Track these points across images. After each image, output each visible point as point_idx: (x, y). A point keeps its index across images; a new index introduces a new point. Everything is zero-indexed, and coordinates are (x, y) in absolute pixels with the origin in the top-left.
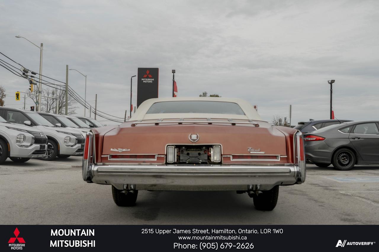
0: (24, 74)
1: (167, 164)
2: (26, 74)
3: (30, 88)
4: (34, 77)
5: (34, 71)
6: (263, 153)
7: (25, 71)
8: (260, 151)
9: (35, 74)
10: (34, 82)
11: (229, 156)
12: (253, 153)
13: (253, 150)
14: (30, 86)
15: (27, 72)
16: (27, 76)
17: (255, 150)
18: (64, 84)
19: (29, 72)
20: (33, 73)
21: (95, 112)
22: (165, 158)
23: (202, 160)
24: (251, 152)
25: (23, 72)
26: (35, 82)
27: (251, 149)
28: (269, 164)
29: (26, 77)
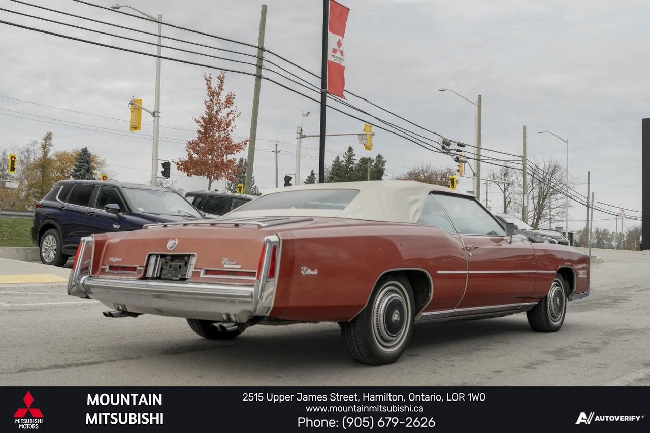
0: (443, 148)
1: (144, 278)
2: (447, 147)
3: (458, 168)
4: (461, 151)
5: (462, 142)
6: (238, 267)
7: (446, 143)
8: (236, 264)
9: (463, 146)
10: (461, 159)
11: (199, 270)
12: (228, 266)
13: (228, 263)
14: (458, 166)
15: (449, 144)
16: (449, 150)
17: (231, 263)
18: (521, 159)
19: (452, 143)
20: (459, 145)
21: (586, 204)
22: (143, 271)
23: (181, 276)
24: (225, 266)
25: (442, 145)
26: (463, 159)
27: (227, 261)
28: (237, 284)
29: (448, 152)
